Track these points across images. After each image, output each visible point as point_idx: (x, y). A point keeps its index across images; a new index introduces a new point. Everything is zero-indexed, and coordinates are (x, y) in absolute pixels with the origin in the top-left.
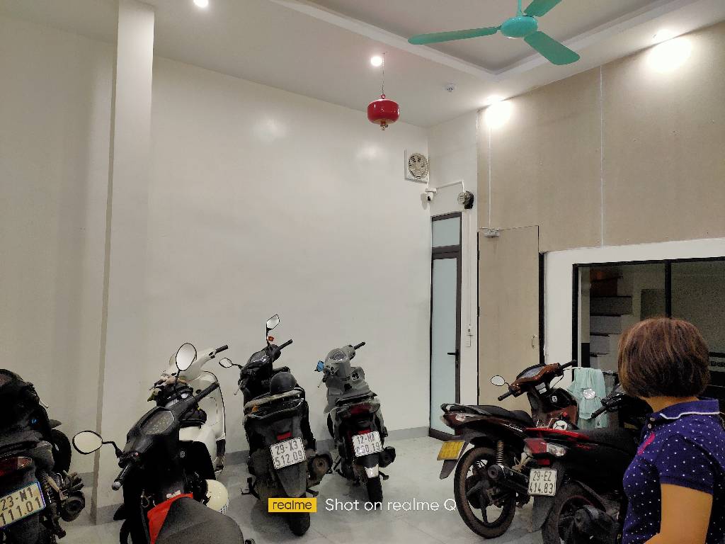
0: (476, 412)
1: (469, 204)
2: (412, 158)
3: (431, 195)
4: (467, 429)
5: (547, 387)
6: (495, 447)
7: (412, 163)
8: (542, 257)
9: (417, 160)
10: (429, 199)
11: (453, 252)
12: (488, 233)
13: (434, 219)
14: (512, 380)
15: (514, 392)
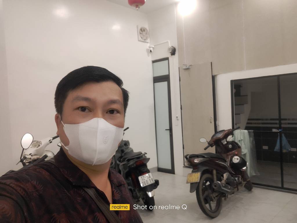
0: (203, 157)
1: (173, 52)
2: (141, 30)
3: (152, 49)
4: (200, 166)
5: (227, 141)
6: (211, 173)
7: (141, 32)
8: (214, 78)
9: (143, 31)
10: (151, 51)
11: (166, 78)
12: (185, 67)
13: (154, 62)
14: (209, 139)
15: (210, 145)
